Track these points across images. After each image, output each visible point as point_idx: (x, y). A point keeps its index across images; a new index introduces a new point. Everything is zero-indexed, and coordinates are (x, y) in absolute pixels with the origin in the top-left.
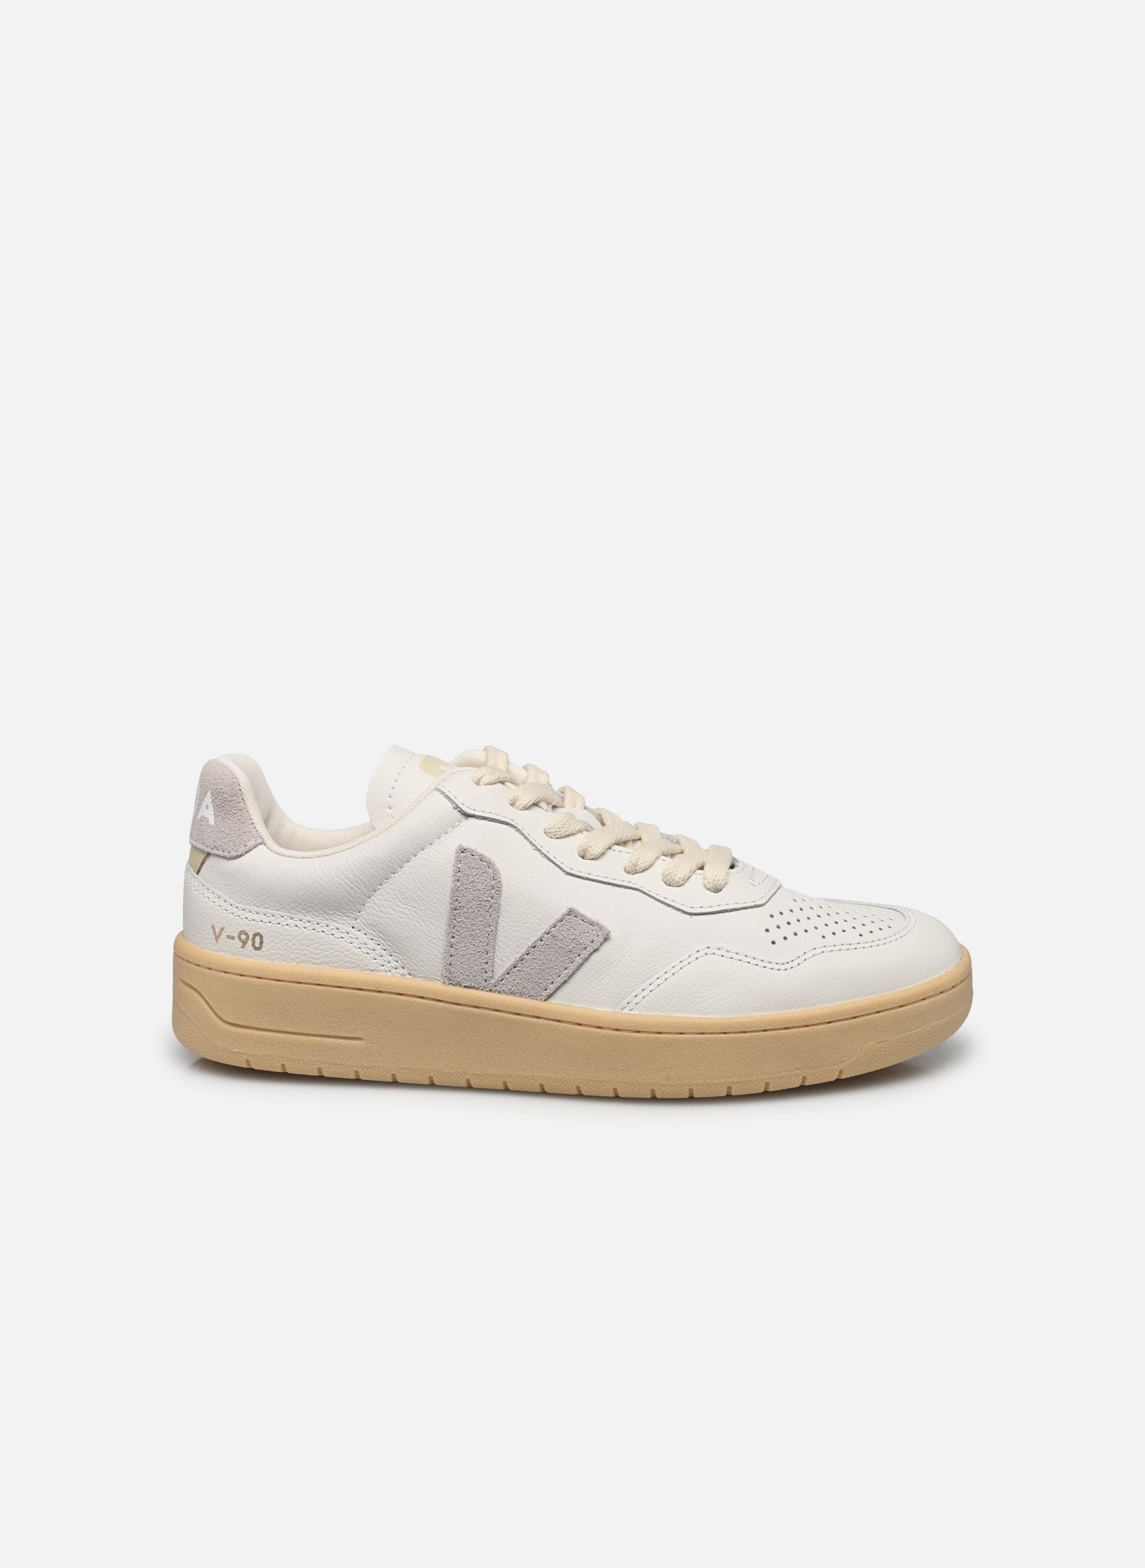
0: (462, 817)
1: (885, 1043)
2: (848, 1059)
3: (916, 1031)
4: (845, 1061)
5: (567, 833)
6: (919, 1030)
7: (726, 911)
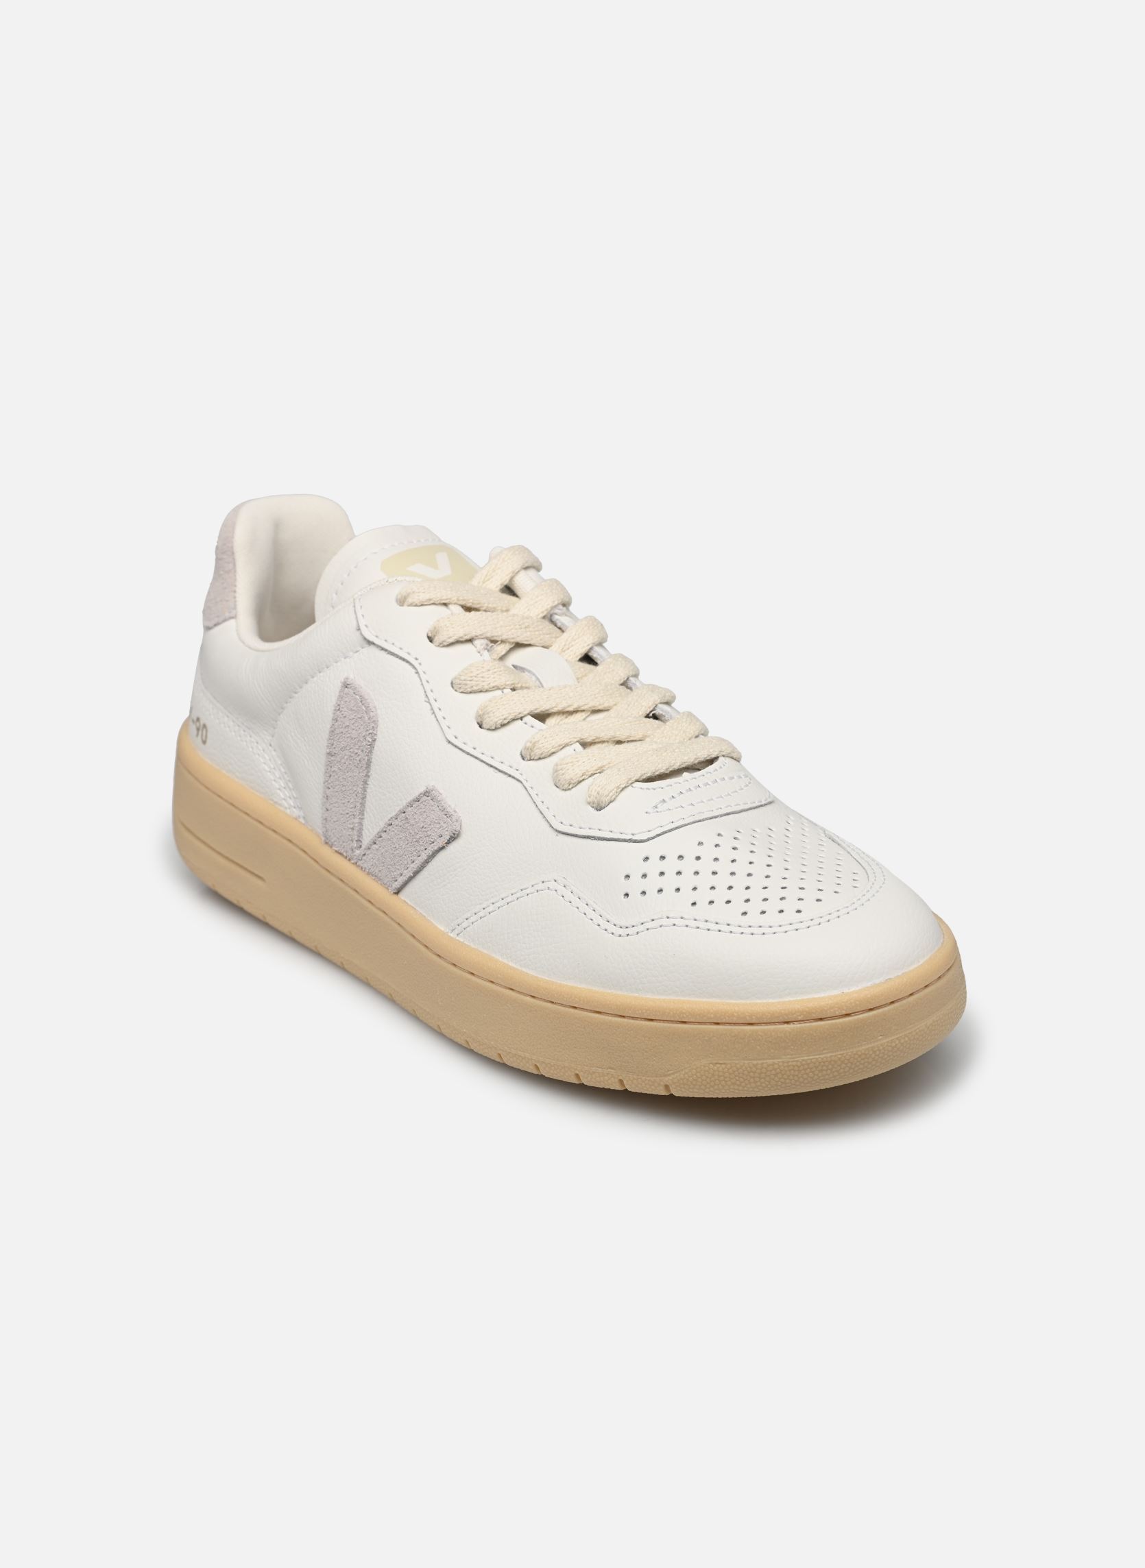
0: (364, 643)
1: (723, 1066)
2: (673, 1074)
3: (770, 1061)
4: (669, 1075)
5: (475, 688)
6: (776, 1061)
7: (594, 838)
